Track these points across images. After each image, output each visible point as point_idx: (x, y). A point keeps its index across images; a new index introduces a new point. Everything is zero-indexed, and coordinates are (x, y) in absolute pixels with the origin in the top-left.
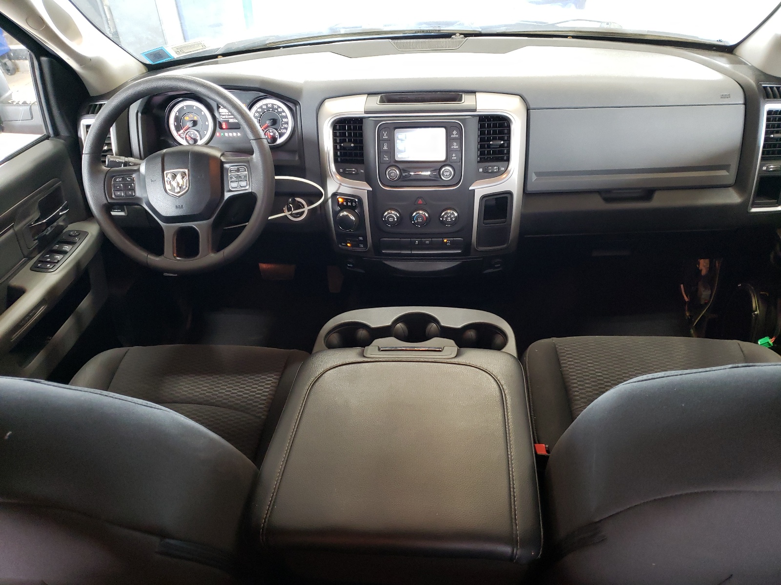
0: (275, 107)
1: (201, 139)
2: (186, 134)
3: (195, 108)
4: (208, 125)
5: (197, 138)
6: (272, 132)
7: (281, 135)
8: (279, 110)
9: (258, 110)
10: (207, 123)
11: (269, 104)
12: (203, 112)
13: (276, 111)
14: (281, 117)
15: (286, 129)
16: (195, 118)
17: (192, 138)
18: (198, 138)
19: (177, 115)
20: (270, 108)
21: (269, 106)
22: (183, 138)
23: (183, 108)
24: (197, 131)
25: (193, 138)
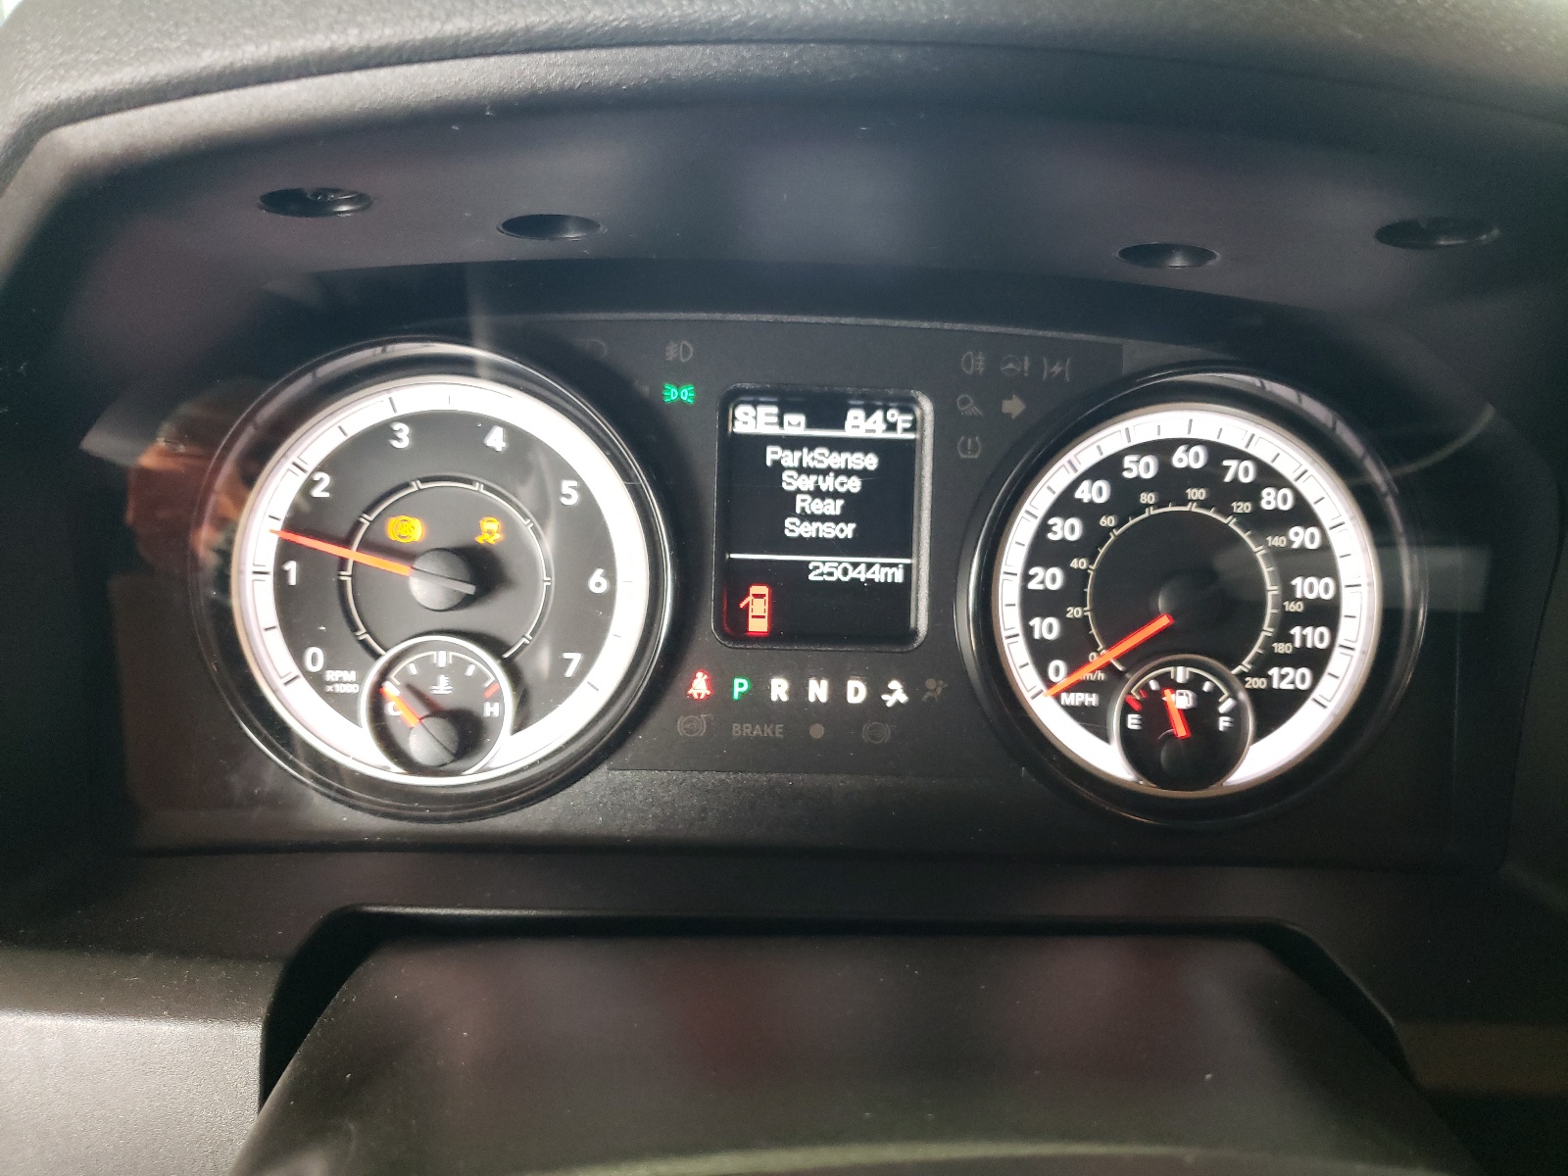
0: (1239, 472)
1: (522, 723)
2: (384, 675)
3: (496, 440)
4: (607, 601)
5: (489, 710)
6: (1194, 684)
7: (1275, 709)
8: (1272, 499)
9: (1086, 493)
10: (597, 582)
11: (1190, 443)
12: (567, 486)
13: (1243, 507)
14: (1278, 555)
15: (1316, 661)
16: (490, 532)
17: (435, 710)
18: (500, 707)
19: (318, 492)
20: (1190, 477)
21: (1181, 459)
22: (343, 704)
23: (381, 433)
24: (493, 645)
25: (447, 704)
